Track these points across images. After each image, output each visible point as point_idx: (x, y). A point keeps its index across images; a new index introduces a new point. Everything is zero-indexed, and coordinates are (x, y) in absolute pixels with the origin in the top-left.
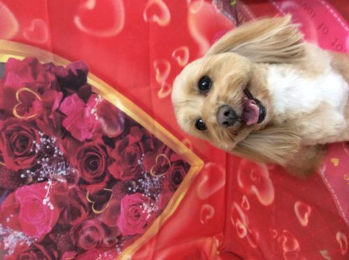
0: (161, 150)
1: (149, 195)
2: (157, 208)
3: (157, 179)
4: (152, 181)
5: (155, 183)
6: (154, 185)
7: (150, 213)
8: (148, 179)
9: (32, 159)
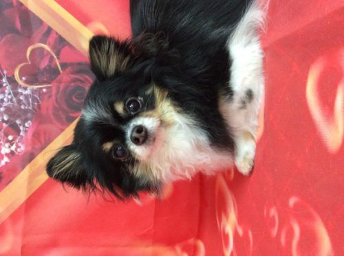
0: (38, 34)
1: (6, 118)
2: (22, 148)
3: (28, 92)
4: (16, 94)
5: (21, 98)
6: (19, 102)
7: (7, 155)
8: (8, 89)
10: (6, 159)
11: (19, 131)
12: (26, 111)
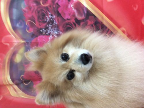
9: (45, 24)
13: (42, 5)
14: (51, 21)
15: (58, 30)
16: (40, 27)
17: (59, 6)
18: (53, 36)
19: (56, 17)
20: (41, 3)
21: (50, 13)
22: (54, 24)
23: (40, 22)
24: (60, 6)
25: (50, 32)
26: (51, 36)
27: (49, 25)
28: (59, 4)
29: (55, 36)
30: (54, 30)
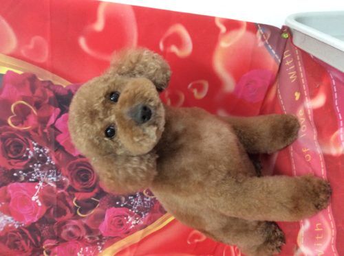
1: (137, 211)
4: (143, 201)
5: (146, 202)
8: (139, 198)
9: (25, 163)
10: (133, 226)
11: (142, 216)
12: (146, 209)
13: (13, 126)
14: (39, 158)
15: (57, 175)
16: (10, 168)
17: (58, 131)
18: (45, 183)
19: (53, 151)
20: (9, 122)
21: (35, 144)
22: (47, 163)
23: (10, 158)
24: (61, 132)
25: (40, 177)
26: (41, 184)
27: (35, 165)
28: (59, 128)
29: (49, 183)
30: (49, 173)
